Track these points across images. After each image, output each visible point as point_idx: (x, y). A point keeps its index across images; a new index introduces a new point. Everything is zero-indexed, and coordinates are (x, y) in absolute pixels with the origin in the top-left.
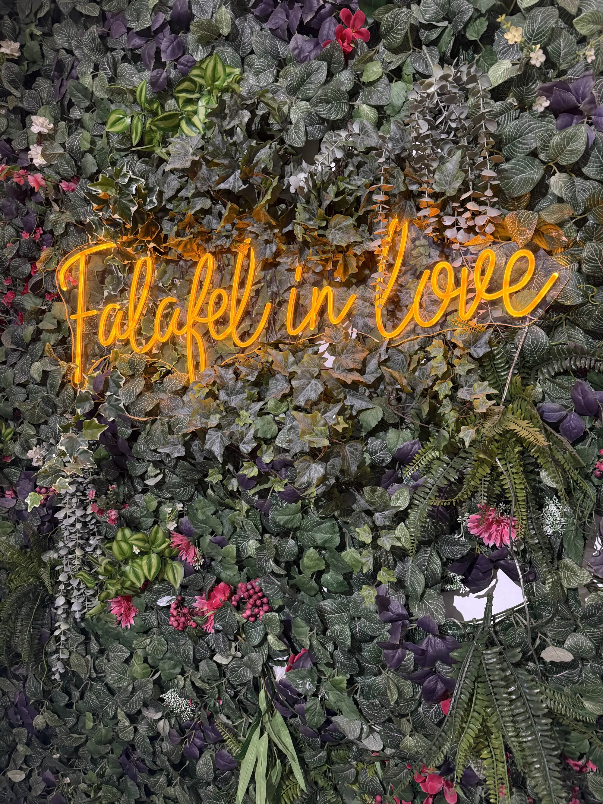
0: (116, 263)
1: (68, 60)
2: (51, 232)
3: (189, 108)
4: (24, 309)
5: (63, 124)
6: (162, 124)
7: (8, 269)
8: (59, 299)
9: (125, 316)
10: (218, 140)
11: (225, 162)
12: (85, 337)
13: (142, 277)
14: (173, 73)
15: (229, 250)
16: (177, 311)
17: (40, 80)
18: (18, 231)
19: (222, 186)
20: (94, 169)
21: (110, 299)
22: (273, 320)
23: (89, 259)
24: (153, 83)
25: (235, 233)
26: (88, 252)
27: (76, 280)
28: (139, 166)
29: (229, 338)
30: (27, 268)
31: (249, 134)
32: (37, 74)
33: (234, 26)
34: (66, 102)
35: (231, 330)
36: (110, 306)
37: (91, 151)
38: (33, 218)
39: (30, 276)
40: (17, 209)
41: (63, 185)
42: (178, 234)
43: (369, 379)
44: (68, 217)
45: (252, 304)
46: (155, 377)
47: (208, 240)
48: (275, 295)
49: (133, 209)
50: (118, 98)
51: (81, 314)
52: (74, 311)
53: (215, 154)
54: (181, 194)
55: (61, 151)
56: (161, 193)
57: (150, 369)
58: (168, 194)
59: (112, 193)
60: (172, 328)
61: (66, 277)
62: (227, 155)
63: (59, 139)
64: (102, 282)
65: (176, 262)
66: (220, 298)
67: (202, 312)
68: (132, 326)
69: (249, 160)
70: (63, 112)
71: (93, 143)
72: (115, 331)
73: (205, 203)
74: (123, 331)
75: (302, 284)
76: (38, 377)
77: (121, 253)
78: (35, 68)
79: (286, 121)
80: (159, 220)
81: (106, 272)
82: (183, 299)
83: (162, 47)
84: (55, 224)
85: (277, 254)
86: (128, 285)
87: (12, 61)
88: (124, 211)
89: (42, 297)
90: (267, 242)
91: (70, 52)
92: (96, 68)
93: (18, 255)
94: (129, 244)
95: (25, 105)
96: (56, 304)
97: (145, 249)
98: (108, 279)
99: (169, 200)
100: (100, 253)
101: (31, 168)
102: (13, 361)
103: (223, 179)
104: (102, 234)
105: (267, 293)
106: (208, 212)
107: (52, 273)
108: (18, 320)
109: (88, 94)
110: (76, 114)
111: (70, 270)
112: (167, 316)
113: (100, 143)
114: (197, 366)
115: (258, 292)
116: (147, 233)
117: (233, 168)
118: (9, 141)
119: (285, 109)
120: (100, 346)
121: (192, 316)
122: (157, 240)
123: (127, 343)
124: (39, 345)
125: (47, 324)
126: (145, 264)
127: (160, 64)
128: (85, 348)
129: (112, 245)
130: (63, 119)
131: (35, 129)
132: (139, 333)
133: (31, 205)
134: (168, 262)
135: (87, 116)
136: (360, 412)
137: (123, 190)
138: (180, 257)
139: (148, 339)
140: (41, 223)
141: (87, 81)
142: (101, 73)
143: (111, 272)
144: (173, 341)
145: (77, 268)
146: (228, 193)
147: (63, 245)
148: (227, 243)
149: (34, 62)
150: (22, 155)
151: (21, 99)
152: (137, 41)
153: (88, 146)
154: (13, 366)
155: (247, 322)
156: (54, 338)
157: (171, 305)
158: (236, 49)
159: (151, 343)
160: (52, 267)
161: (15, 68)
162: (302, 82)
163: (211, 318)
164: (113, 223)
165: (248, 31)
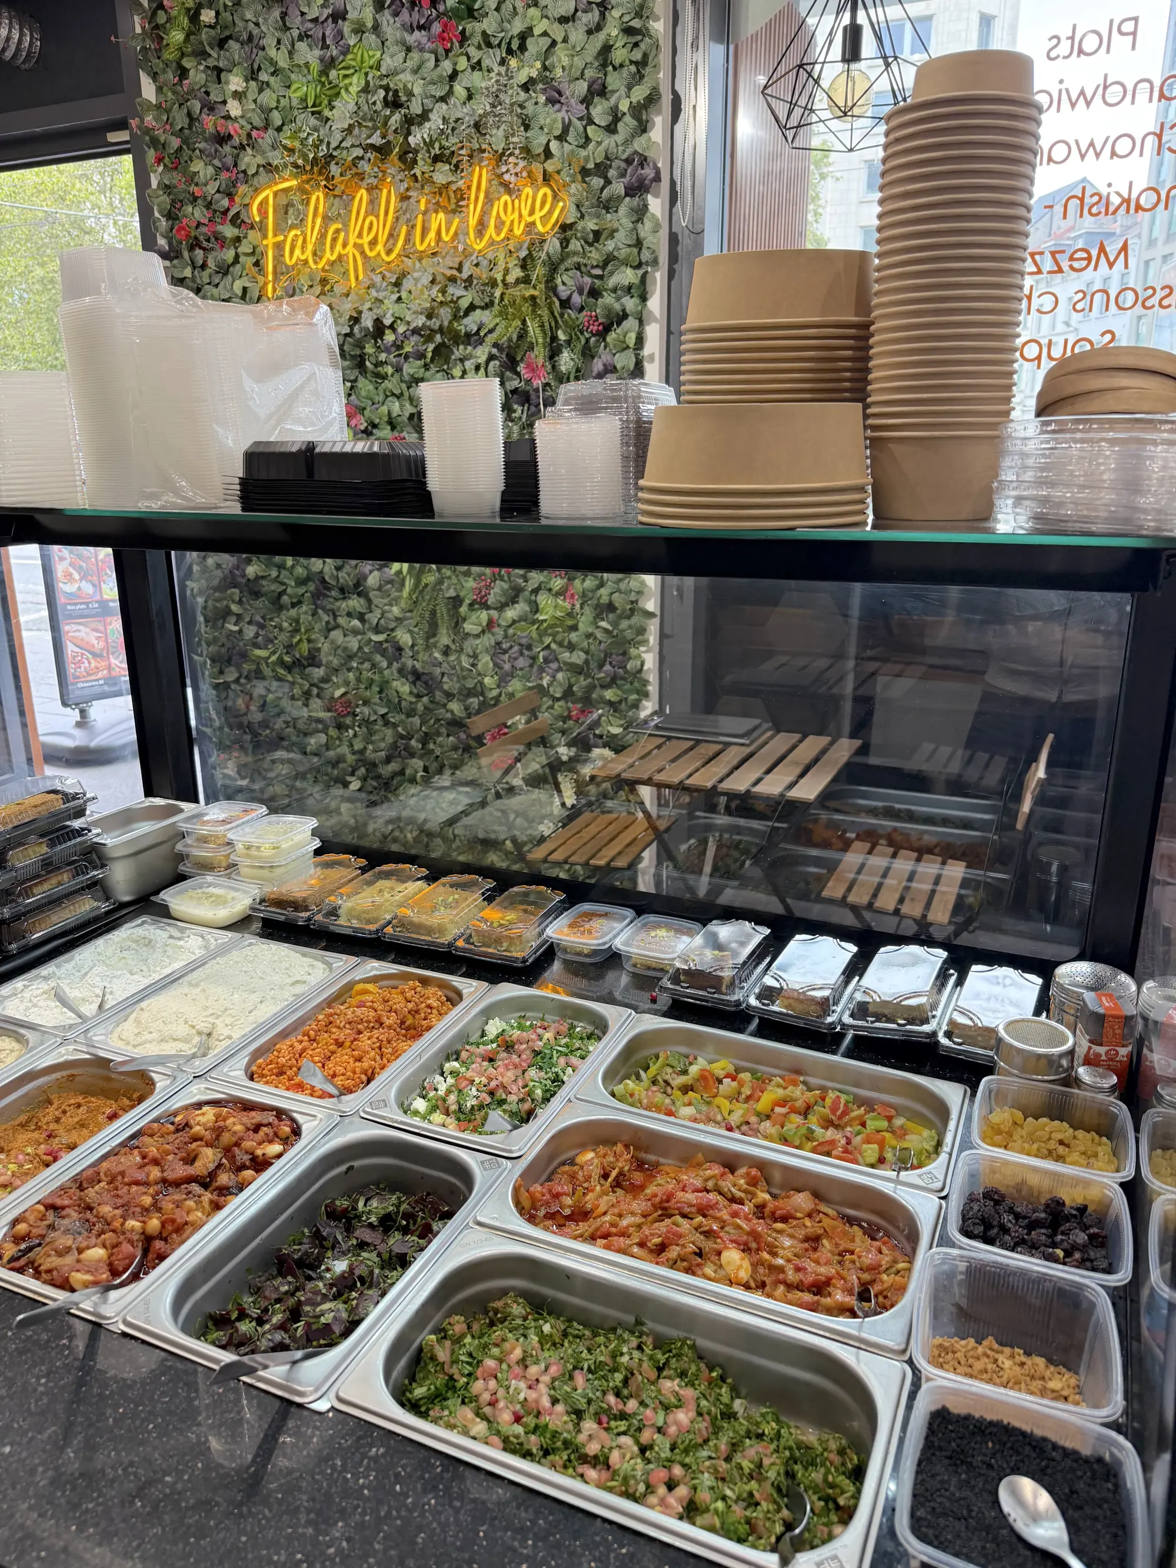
0: (296, 198)
1: (256, 32)
2: (244, 172)
3: (347, 81)
4: (225, 238)
5: (253, 83)
6: (329, 93)
7: (210, 203)
8: (252, 227)
9: (304, 241)
10: (365, 108)
11: (370, 124)
12: (274, 258)
13: (316, 209)
14: (335, 53)
15: (377, 187)
16: (342, 234)
17: (231, 42)
18: (218, 170)
19: (369, 141)
20: (280, 123)
21: (293, 227)
22: (407, 240)
23: (276, 194)
24: (322, 59)
25: (380, 174)
26: (275, 188)
27: (266, 213)
28: (313, 121)
29: (379, 254)
30: (225, 202)
31: (386, 103)
32: (230, 37)
33: (375, 20)
34: (256, 67)
35: (380, 247)
36: (293, 233)
37: (277, 108)
38: (229, 161)
39: (228, 210)
40: (216, 151)
41: (254, 133)
42: (342, 175)
43: (465, 275)
44: (260, 161)
45: (393, 228)
46: (328, 287)
47: (362, 179)
48: (408, 220)
49: (311, 156)
50: (296, 69)
51: (271, 240)
52: (265, 236)
53: (364, 119)
54: (343, 145)
55: (253, 106)
56: (329, 143)
57: (324, 281)
58: (333, 145)
59: (297, 144)
60: (339, 247)
61: (259, 210)
62: (372, 119)
63: (251, 96)
64: (286, 213)
65: (341, 197)
66: (371, 224)
67: (360, 235)
68: (310, 247)
69: (385, 124)
70: (253, 72)
71: (278, 101)
72: (297, 252)
73: (359, 152)
74: (303, 252)
75: (425, 213)
76: (240, 293)
77: (301, 189)
78: (227, 33)
79: (410, 94)
80: (328, 163)
81: (289, 205)
82: (346, 225)
83: (327, 33)
84: (248, 165)
85: (408, 189)
86: (306, 215)
87: (210, 27)
88: (305, 157)
89: (239, 227)
90: (401, 181)
91: (257, 24)
92: (279, 42)
93: (218, 191)
94: (308, 182)
95: (221, 65)
96: (250, 232)
97: (318, 185)
98: (291, 211)
99: (335, 149)
100: (285, 191)
101: (227, 117)
102: (217, 281)
103: (369, 137)
104: (287, 173)
105: (402, 220)
106: (362, 158)
107: (246, 206)
108: (217, 247)
109: (273, 63)
110: (264, 76)
111: (261, 203)
112: (334, 240)
113: (283, 101)
114: (357, 278)
115: (397, 219)
116: (320, 173)
117: (375, 128)
118: (207, 93)
119: (409, 86)
120: (287, 266)
121: (352, 239)
122: (327, 179)
123: (306, 262)
124: (238, 267)
125: (245, 248)
126: (318, 199)
127: (325, 47)
128: (275, 267)
129: (294, 183)
130: (253, 79)
131: (233, 87)
132: (315, 254)
133: (227, 149)
134: (335, 196)
135: (272, 80)
136: (459, 298)
137: (303, 142)
138: (343, 192)
139: (321, 258)
140: (236, 165)
141: (272, 53)
142: (282, 47)
143: (293, 205)
144: (340, 258)
145: (267, 203)
146: (372, 146)
147: (255, 183)
148: (374, 181)
149: (226, 27)
150: (219, 106)
151: (218, 60)
152: (310, 25)
153: (274, 104)
154: (217, 286)
155: (391, 242)
156: (251, 260)
157: (337, 231)
158: (378, 36)
159: (324, 260)
160: (247, 201)
161: (213, 32)
162: (419, 67)
163: (366, 239)
164: (297, 166)
165: (385, 23)
